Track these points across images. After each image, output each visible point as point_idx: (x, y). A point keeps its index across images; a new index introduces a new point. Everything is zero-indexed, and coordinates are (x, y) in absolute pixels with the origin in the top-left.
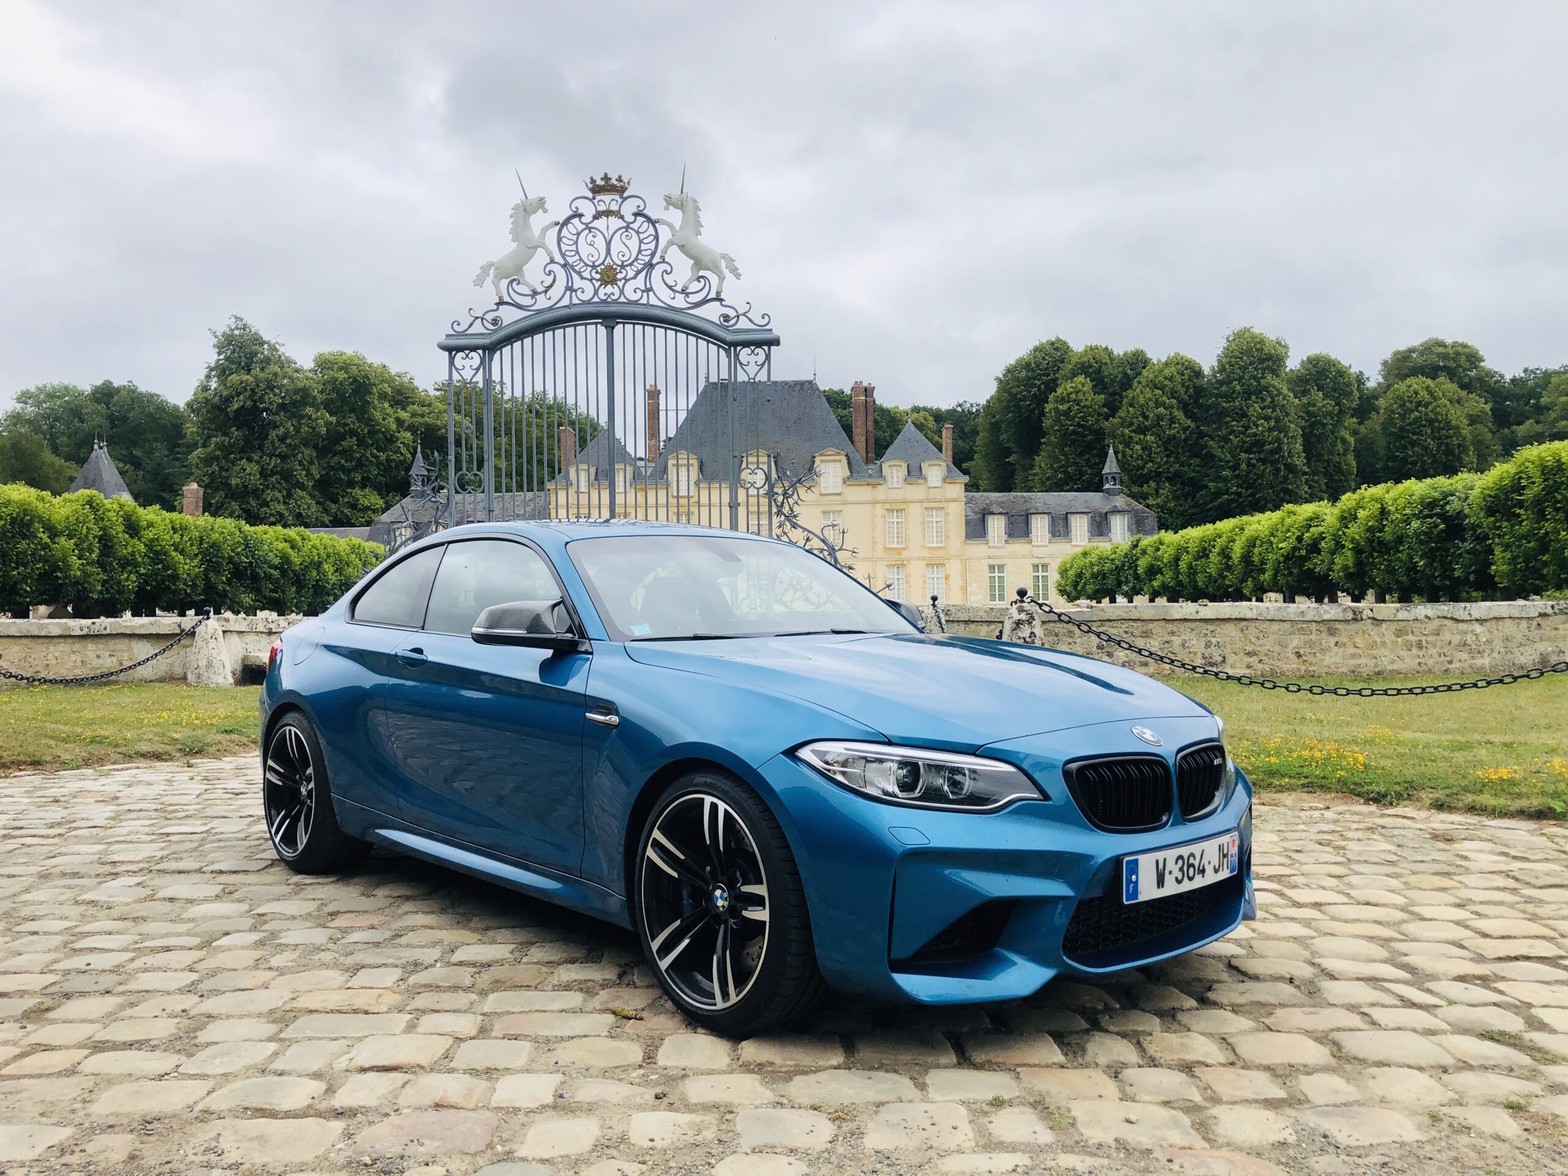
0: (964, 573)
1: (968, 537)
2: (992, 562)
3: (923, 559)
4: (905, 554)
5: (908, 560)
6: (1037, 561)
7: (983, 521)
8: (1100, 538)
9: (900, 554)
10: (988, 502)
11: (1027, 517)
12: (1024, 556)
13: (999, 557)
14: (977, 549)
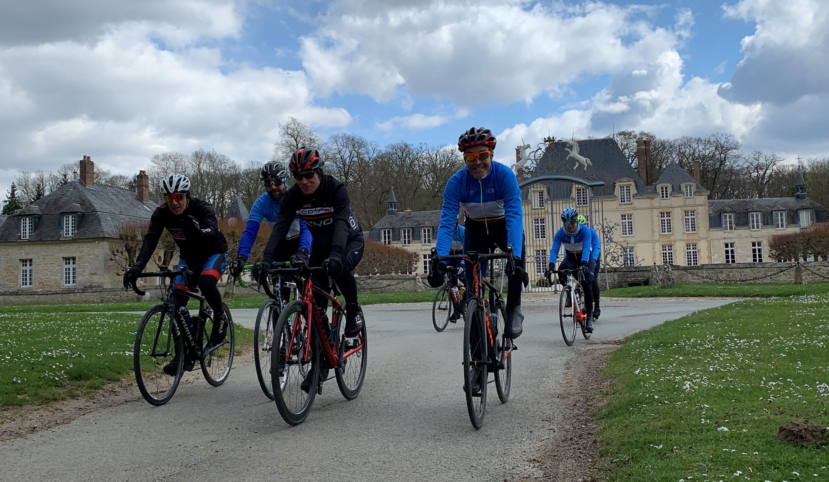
0: (709, 249)
1: (711, 226)
2: (727, 241)
3: (684, 240)
4: (672, 238)
5: (675, 241)
6: (754, 240)
7: (720, 216)
8: (794, 225)
9: (669, 238)
10: (723, 205)
11: (746, 214)
12: (747, 237)
13: (731, 238)
14: (718, 234)
